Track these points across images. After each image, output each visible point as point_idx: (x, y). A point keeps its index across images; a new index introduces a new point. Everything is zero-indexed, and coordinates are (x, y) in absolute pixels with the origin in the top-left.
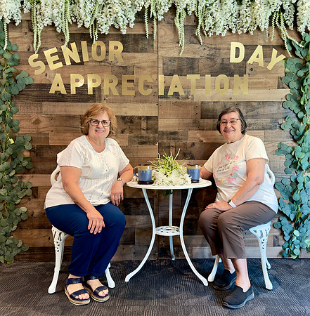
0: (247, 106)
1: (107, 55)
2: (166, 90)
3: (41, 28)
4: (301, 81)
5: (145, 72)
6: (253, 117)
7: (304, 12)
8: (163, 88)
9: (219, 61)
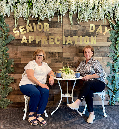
0: (96, 48)
1: (43, 29)
2: (66, 42)
3: (18, 18)
4: (116, 39)
5: (58, 35)
6: (98, 52)
7: (117, 13)
8: (64, 41)
9: (85, 31)
